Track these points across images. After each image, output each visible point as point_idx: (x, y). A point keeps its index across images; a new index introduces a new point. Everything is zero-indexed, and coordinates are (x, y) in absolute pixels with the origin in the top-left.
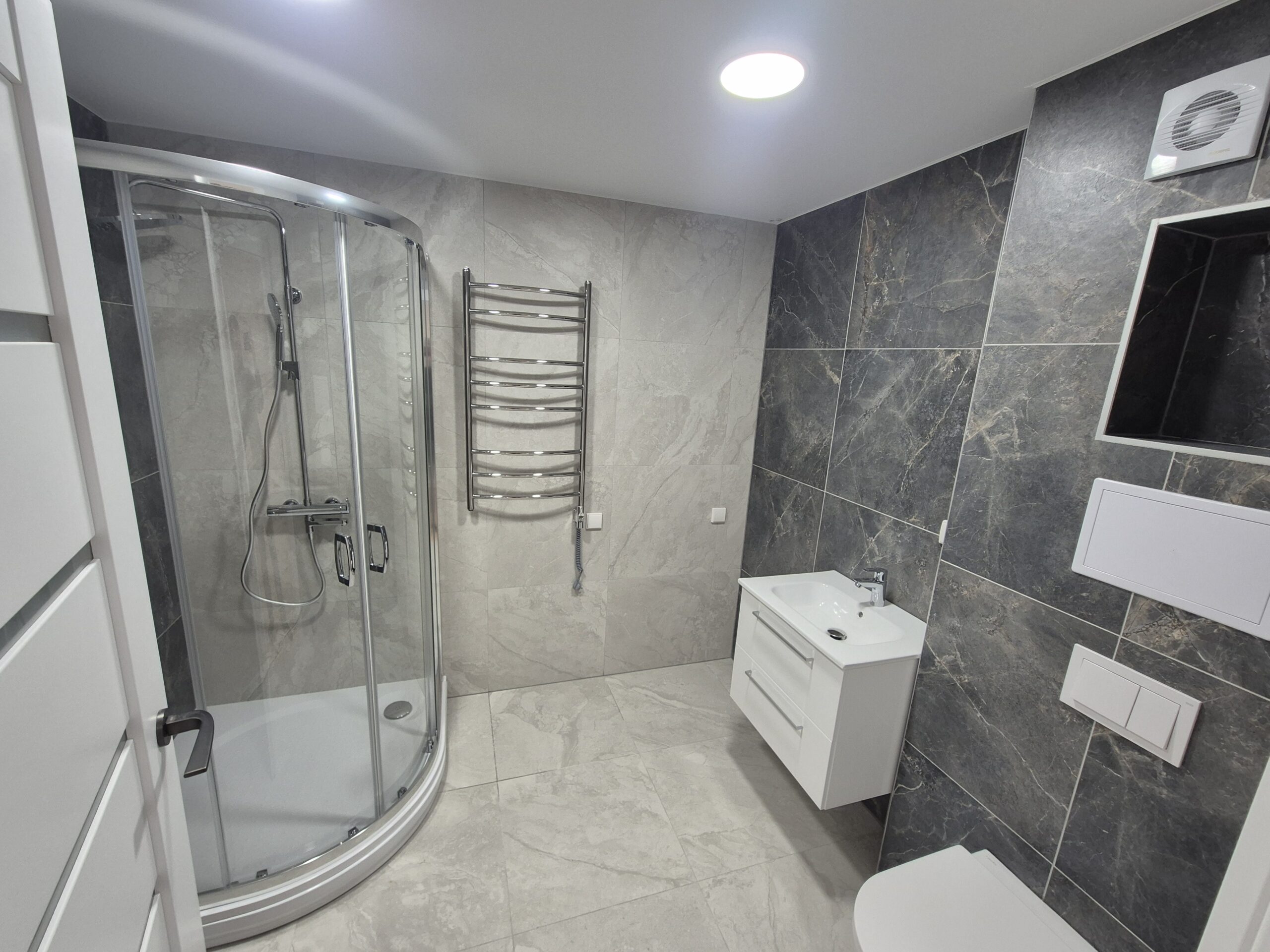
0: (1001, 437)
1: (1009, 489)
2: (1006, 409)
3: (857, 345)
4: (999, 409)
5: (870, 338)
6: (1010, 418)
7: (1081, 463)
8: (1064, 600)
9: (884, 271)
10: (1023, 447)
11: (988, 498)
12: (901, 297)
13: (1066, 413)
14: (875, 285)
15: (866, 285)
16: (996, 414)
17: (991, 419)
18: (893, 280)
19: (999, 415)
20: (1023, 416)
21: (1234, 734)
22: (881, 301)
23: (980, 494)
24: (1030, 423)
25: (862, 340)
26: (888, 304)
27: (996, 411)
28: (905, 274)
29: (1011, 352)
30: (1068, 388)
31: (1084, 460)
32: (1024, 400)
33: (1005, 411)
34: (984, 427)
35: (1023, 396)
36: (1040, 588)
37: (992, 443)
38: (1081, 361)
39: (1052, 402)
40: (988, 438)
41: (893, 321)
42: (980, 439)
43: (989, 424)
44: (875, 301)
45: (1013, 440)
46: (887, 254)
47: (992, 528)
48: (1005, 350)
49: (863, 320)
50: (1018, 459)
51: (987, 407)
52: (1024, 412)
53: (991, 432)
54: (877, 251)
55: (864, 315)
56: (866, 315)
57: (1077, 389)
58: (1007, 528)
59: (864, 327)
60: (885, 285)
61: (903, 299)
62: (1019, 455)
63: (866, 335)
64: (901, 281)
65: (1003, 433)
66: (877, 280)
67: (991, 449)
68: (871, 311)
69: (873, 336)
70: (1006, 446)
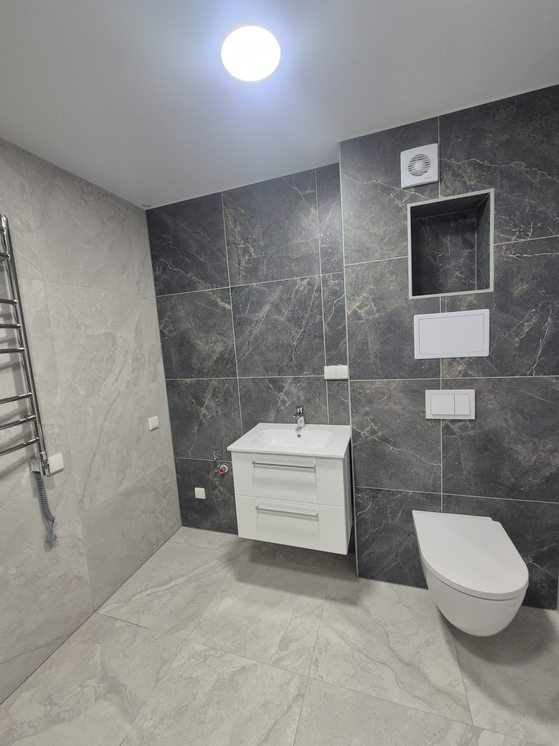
0: (366, 308)
1: (377, 332)
2: (365, 294)
3: (238, 284)
4: (361, 295)
5: (247, 278)
6: (368, 298)
7: (406, 311)
8: (415, 374)
9: (247, 238)
10: (378, 311)
11: (367, 340)
12: (263, 253)
13: (394, 290)
14: (243, 247)
15: (236, 247)
16: (360, 298)
17: (358, 301)
18: (256, 243)
19: (362, 298)
20: (374, 296)
21: (487, 395)
22: (250, 255)
23: (362, 340)
24: (378, 299)
25: (242, 280)
26: (256, 257)
27: (360, 297)
28: (263, 240)
29: (360, 267)
30: (391, 279)
31: (407, 309)
32: (372, 288)
33: (364, 296)
34: (355, 306)
35: (372, 287)
36: (403, 373)
37: (362, 312)
38: (394, 266)
39: (386, 286)
40: (359, 311)
41: (262, 266)
42: (355, 312)
43: (358, 304)
44: (245, 256)
45: (372, 308)
46: (247, 229)
47: (373, 354)
48: (357, 266)
49: (239, 268)
50: (377, 317)
51: (355, 296)
52: (374, 294)
53: (360, 307)
54: (239, 227)
55: (239, 264)
56: (241, 265)
57: (396, 279)
58: (380, 351)
59: (241, 272)
60: (250, 247)
61: (265, 253)
62: (377, 315)
63: (243, 276)
64: (261, 244)
65: (367, 306)
66: (244, 244)
67: (362, 316)
68: (244, 262)
69: (249, 277)
70: (370, 313)
